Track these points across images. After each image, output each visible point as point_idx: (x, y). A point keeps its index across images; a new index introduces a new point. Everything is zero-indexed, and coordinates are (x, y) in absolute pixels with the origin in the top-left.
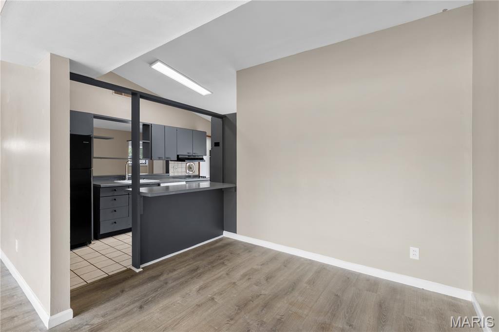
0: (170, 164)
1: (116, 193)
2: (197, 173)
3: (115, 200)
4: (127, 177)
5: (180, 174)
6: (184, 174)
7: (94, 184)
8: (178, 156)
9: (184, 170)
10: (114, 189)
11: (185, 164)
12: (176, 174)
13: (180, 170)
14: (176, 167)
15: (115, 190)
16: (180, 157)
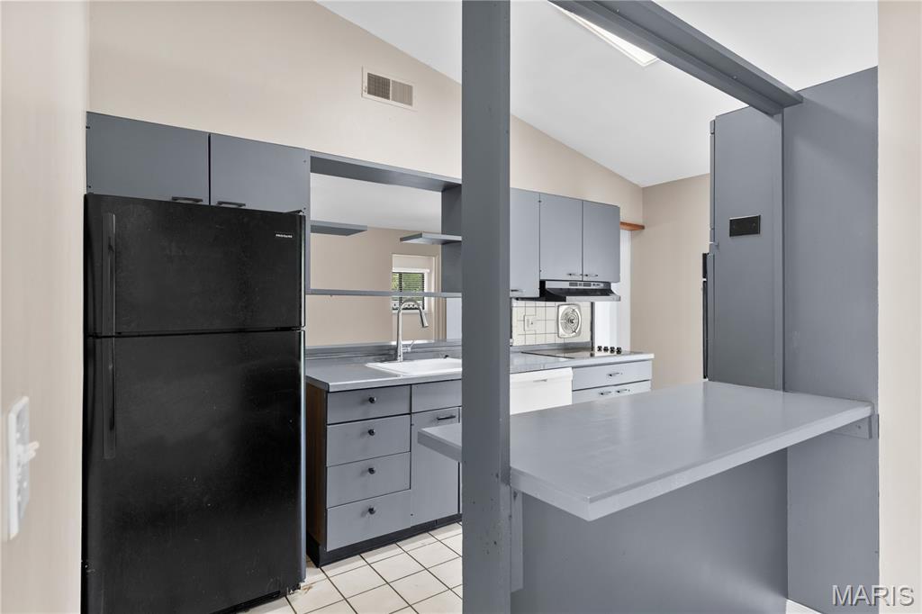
0: (514, 310)
1: (374, 410)
2: (585, 338)
3: (371, 432)
4: (401, 351)
5: (541, 340)
6: (552, 339)
7: (307, 378)
8: (542, 283)
9: (551, 327)
10: (368, 396)
11: (555, 310)
12: (531, 341)
13: (539, 327)
14: (531, 319)
15: (371, 400)
16: (548, 285)
